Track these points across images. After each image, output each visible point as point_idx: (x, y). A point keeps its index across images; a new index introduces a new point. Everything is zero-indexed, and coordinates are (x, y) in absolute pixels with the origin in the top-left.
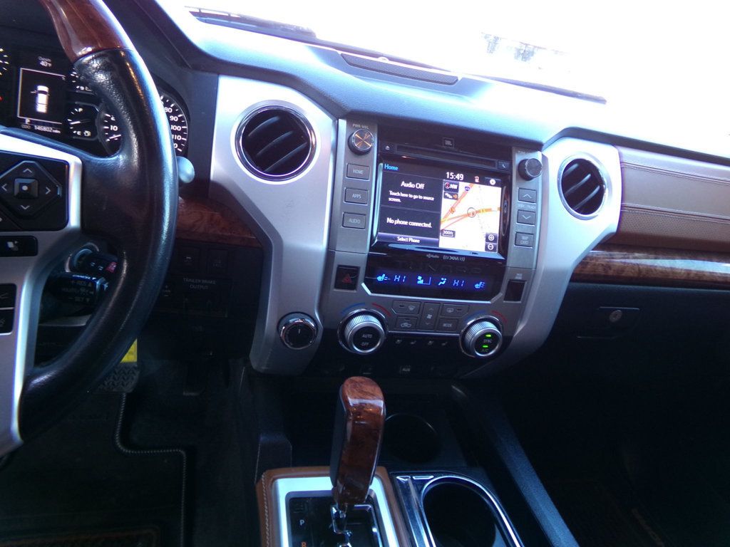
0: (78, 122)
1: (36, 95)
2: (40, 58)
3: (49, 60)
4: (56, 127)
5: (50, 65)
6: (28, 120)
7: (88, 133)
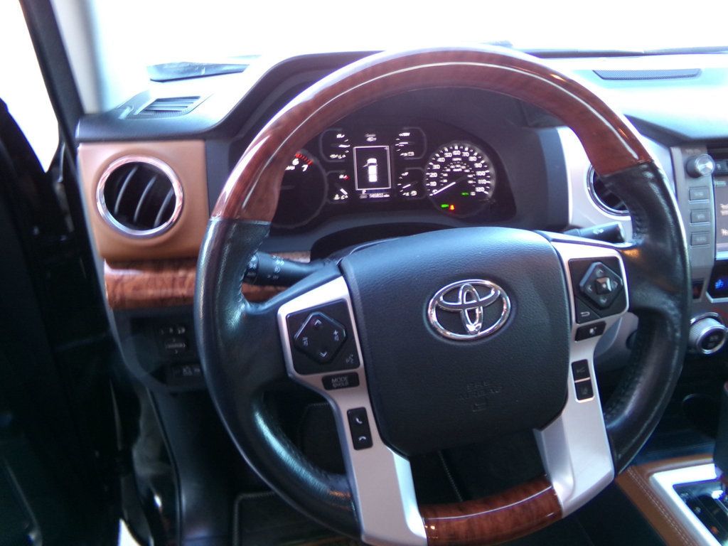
0: (409, 185)
1: (367, 168)
2: (368, 135)
3: (374, 135)
4: (386, 191)
5: (375, 139)
6: (364, 191)
7: (414, 193)
